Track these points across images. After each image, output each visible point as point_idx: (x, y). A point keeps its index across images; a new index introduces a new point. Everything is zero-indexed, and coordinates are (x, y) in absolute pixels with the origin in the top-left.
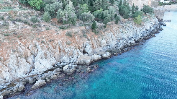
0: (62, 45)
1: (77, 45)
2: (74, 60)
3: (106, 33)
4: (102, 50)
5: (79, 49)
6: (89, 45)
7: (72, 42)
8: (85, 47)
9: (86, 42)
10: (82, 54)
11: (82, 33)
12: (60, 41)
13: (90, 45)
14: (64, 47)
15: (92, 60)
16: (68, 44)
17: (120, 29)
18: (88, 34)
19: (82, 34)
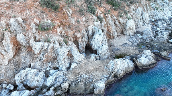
0: (25, 31)
1: (71, 33)
2: (56, 79)
3: (132, 7)
4: (128, 42)
5: (76, 42)
6: (101, 31)
7: (57, 23)
8: (91, 37)
9: (94, 25)
10: (83, 56)
11: (85, 4)
12: (18, 21)
13: (103, 31)
14: (30, 39)
15: (111, 79)
16: (42, 28)
17: (152, 3)
18: (98, 7)
19: (85, 6)
